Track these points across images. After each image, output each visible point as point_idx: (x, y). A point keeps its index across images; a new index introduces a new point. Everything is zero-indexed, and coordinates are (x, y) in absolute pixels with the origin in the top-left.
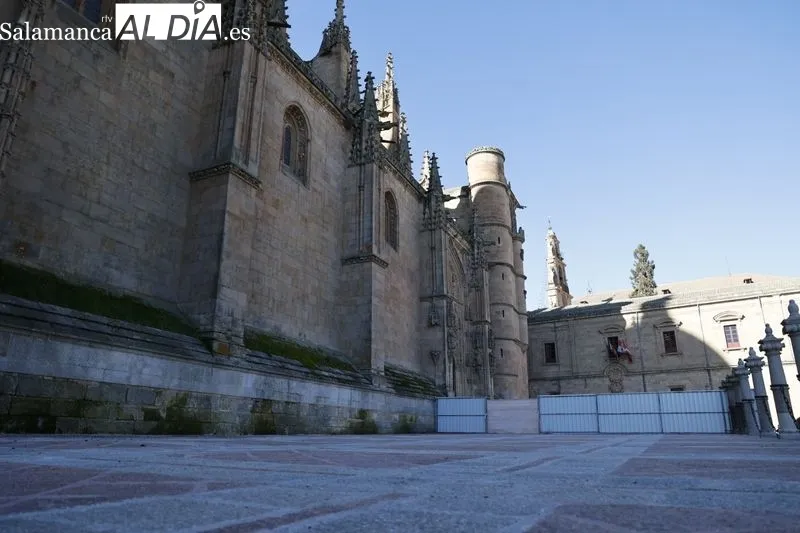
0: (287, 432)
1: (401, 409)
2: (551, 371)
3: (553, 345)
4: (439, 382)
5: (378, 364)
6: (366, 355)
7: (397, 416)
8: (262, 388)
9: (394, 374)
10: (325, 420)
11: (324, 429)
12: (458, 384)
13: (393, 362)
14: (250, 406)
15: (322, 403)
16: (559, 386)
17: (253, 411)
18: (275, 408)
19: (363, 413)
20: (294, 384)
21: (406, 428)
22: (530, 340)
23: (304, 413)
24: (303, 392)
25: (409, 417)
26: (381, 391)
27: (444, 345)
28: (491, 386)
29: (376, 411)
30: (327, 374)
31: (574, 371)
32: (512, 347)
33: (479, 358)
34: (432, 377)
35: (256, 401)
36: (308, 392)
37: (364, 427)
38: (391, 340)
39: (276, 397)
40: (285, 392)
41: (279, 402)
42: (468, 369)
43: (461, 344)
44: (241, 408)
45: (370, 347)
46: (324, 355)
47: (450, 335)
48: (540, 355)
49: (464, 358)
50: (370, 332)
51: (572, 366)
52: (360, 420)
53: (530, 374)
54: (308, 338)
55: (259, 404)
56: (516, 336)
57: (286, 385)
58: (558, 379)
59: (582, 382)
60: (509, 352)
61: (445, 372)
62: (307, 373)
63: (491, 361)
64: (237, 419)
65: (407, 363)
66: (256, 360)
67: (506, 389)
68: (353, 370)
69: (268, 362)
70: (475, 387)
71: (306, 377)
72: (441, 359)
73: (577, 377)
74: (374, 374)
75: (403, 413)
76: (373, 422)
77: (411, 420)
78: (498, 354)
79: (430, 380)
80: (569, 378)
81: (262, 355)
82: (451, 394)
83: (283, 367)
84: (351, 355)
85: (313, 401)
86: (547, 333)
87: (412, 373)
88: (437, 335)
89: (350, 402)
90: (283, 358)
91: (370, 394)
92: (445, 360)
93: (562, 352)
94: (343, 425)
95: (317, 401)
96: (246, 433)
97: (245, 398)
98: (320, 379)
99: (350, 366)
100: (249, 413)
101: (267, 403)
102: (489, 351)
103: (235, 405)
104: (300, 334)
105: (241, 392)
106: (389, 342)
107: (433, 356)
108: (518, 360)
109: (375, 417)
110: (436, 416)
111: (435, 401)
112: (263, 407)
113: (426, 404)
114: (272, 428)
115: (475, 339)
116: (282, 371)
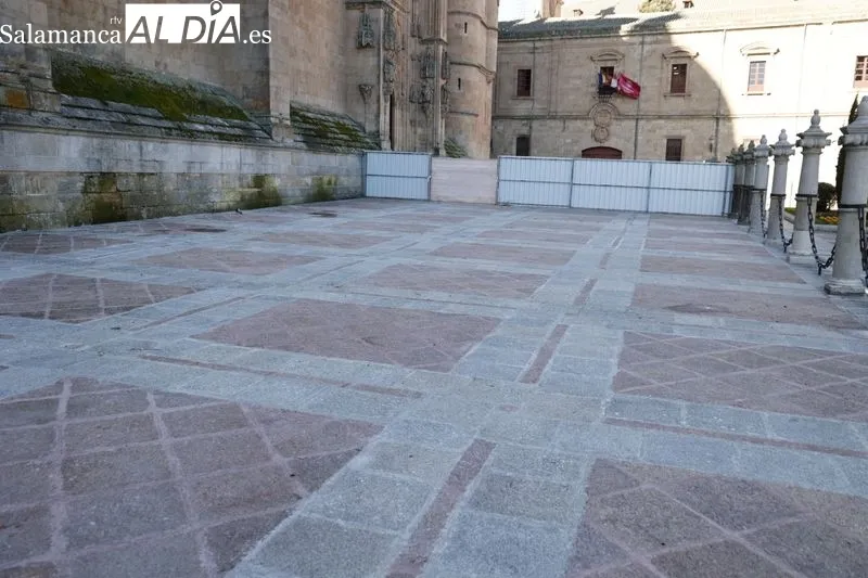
0: (145, 216)
1: (315, 170)
2: (523, 107)
3: (529, 72)
4: (370, 128)
5: (280, 108)
6: (263, 96)
7: (309, 180)
8: (96, 156)
9: (305, 119)
10: (204, 194)
11: (201, 206)
12: (398, 128)
13: (306, 100)
14: (81, 184)
15: (196, 170)
16: (531, 127)
17: (85, 191)
18: (121, 184)
19: (259, 180)
20: (150, 146)
21: (322, 196)
22: (499, 65)
23: (170, 187)
24: (164, 158)
25: (326, 179)
26: (286, 148)
27: (379, 77)
28: (441, 131)
29: (279, 176)
30: (201, 128)
31: (552, 110)
32: (474, 77)
33: (427, 91)
34: (361, 120)
35: (90, 176)
36: (173, 158)
37: (261, 198)
38: (303, 69)
39: (122, 168)
40: (136, 160)
41: (127, 175)
42: (413, 107)
43: (404, 73)
44: (64, 188)
45: (267, 86)
46: (199, 96)
47: (387, 62)
48: (511, 87)
49: (407, 92)
50: (267, 62)
51: (550, 102)
52: (256, 190)
53: (494, 111)
54: (170, 69)
55: (95, 181)
56: (481, 60)
57: (135, 150)
58: (529, 118)
59: (559, 123)
60: (469, 82)
61: (378, 116)
62: (170, 129)
63: (443, 97)
64: (61, 204)
65: (324, 101)
66: (81, 113)
67: (461, 132)
68: (243, 117)
69: (102, 116)
70: (419, 131)
71: (168, 134)
72: (374, 97)
73: (554, 118)
74: (276, 124)
75: (318, 176)
76: (275, 191)
77: (329, 183)
78: (454, 88)
79: (360, 125)
80: (543, 118)
81: (94, 103)
82: (386, 144)
83: (129, 123)
84: (240, 93)
85: (183, 169)
86: (521, 56)
87: (333, 115)
88: (368, 62)
89: (241, 165)
90: (129, 106)
91: (270, 153)
92: (379, 97)
93: (539, 83)
94: (230, 198)
95: (189, 168)
96: (77, 224)
97: (70, 174)
98: (191, 136)
99: (239, 111)
100: (79, 194)
101: (107, 178)
102: (442, 82)
103: (53, 185)
104: (157, 64)
105: (60, 165)
106: (299, 71)
107: (363, 90)
108: (479, 93)
109: (277, 183)
110: (364, 176)
111: (363, 156)
112: (101, 184)
113: (351, 160)
114: (120, 212)
115: (424, 65)
116: (127, 128)
